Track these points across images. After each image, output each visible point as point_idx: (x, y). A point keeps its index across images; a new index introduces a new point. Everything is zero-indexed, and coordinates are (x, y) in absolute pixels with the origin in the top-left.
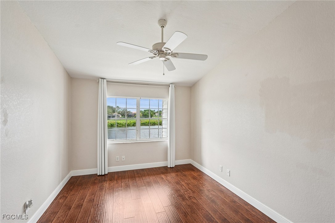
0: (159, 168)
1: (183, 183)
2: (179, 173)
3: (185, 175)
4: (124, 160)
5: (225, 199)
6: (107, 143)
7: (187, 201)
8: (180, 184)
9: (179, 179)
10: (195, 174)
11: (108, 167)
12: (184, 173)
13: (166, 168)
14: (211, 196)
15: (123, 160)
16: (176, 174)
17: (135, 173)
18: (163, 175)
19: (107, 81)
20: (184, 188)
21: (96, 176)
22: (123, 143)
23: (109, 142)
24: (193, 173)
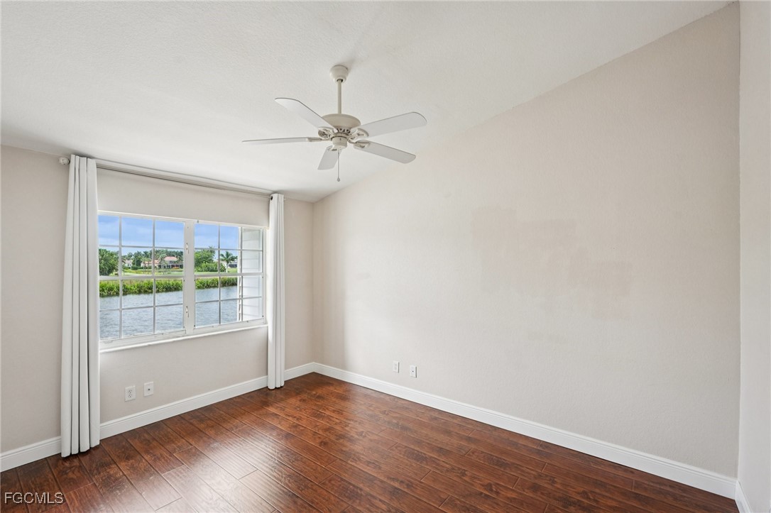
0: (250, 395)
1: (328, 413)
2: (305, 396)
3: (319, 397)
4: (151, 392)
5: (418, 418)
6: (100, 351)
7: (361, 442)
8: (322, 416)
9: (313, 407)
10: (339, 391)
11: (101, 422)
12: (314, 393)
13: (265, 391)
14: (395, 421)
15: (147, 394)
16: (299, 398)
17: (191, 421)
18: (270, 407)
19: (99, 167)
20: (337, 421)
21: (58, 461)
22: (150, 345)
23: (103, 348)
24: (331, 388)
